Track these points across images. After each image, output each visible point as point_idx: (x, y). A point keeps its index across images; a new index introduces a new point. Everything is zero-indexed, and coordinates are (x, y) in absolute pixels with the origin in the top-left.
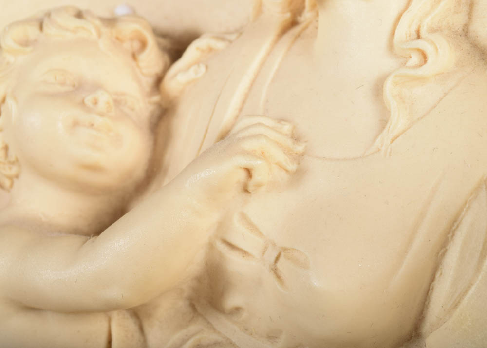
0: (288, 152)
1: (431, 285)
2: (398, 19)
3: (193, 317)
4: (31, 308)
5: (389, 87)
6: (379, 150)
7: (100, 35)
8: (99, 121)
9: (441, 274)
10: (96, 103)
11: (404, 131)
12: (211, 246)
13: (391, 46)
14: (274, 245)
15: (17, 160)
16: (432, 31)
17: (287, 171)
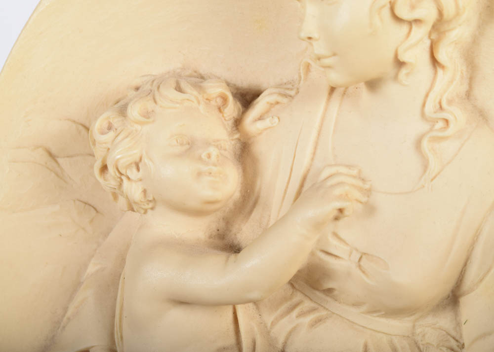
0: (361, 189)
1: (464, 269)
2: (427, 96)
3: (293, 292)
4: (182, 302)
5: (425, 144)
6: (424, 186)
7: (199, 103)
8: (215, 169)
9: (470, 262)
10: (209, 156)
11: (439, 173)
12: (312, 254)
13: (423, 114)
14: (357, 250)
15: (154, 199)
16: (450, 102)
17: (361, 202)
